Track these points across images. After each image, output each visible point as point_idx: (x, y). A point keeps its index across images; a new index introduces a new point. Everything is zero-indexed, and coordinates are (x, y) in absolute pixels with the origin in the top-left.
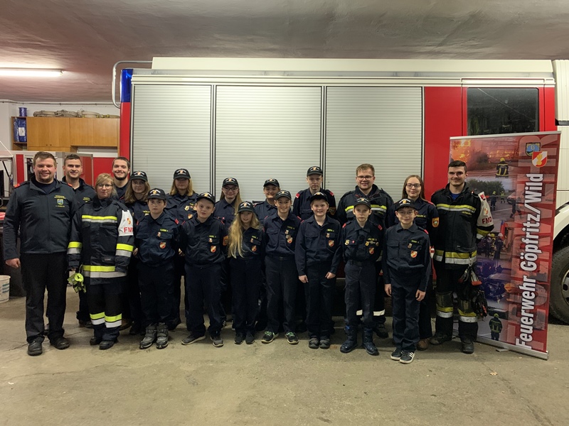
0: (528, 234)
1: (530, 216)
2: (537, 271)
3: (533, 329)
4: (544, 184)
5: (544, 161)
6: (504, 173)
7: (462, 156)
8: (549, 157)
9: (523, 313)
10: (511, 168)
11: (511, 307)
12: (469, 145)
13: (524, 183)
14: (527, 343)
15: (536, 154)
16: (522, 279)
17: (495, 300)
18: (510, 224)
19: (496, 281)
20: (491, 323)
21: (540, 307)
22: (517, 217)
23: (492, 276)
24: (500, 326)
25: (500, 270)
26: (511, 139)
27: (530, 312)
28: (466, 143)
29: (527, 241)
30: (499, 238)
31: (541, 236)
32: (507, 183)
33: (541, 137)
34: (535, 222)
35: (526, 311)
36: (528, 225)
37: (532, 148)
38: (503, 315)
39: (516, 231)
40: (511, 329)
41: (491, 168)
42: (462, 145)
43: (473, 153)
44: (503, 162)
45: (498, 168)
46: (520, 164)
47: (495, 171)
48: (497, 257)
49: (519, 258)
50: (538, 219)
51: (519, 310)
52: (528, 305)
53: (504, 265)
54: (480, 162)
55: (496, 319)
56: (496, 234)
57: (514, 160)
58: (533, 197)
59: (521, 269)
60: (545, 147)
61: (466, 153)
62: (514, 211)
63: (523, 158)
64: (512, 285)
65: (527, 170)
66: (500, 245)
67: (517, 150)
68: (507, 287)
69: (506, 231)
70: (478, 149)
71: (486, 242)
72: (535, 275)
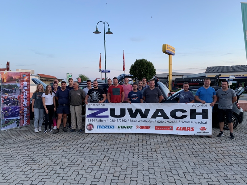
0: (25, 98)
1: (25, 93)
2: (27, 106)
3: (27, 120)
4: (27, 84)
5: (27, 79)
6: (18, 82)
7: (5, 77)
8: (28, 78)
9: (24, 117)
10: (19, 81)
11: (21, 117)
12: (7, 74)
13: (23, 84)
14: (26, 124)
15: (25, 77)
16: (24, 109)
17: (17, 116)
18: (20, 96)
19: (17, 111)
20: (17, 123)
21: (28, 114)
22: (22, 93)
23: (16, 110)
24: (19, 122)
25: (18, 108)
26: (19, 73)
27: (26, 116)
28: (6, 73)
29: (24, 99)
30: (17, 100)
31: (27, 97)
32: (18, 85)
33: (26, 73)
34: (26, 94)
35: (25, 116)
36: (24, 95)
37: (24, 75)
38: (20, 120)
39: (22, 97)
40: (22, 122)
41: (14, 81)
42: (5, 74)
43: (8, 76)
44: (17, 79)
45: (16, 81)
46: (22, 80)
47: (15, 81)
48: (17, 105)
49: (23, 104)
50: (26, 93)
51: (23, 117)
52: (25, 115)
53: (19, 106)
54: (11, 79)
55: (18, 121)
56: (17, 99)
57: (20, 78)
58: (25, 88)
59: (23, 107)
60: (27, 75)
61: (6, 76)
62: (21, 92)
63: (22, 78)
64: (21, 111)
65: (23, 81)
66: (18, 101)
67: (20, 76)
68: (20, 112)
69: (19, 98)
70: (10, 75)
71: (14, 101)
72: (27, 107)
